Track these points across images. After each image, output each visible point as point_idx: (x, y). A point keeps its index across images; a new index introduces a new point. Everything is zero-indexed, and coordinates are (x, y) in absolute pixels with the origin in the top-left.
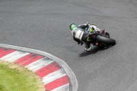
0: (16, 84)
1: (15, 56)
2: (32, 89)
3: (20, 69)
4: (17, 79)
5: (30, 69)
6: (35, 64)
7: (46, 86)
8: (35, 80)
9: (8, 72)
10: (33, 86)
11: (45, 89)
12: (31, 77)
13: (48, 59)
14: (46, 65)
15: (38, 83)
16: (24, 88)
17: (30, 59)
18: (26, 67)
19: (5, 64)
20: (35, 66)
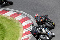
0: (11, 26)
1: (10, 14)
2: (17, 28)
3: (12, 19)
4: (11, 24)
5: (17, 19)
6: (19, 17)
7: (23, 27)
8: (19, 24)
9: (7, 20)
10: (18, 27)
11: (23, 28)
12: (17, 23)
13: (25, 15)
14: (24, 17)
15: (20, 25)
16: (14, 28)
17: (17, 15)
18: (15, 18)
19: (6, 17)
20: (19, 18)
